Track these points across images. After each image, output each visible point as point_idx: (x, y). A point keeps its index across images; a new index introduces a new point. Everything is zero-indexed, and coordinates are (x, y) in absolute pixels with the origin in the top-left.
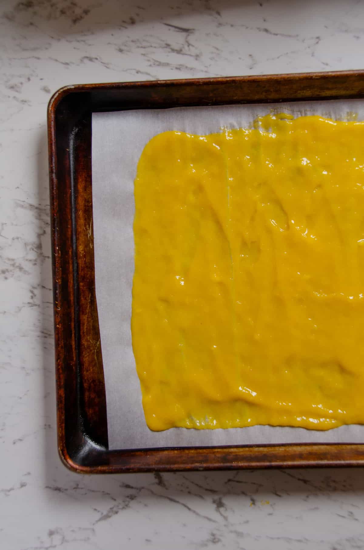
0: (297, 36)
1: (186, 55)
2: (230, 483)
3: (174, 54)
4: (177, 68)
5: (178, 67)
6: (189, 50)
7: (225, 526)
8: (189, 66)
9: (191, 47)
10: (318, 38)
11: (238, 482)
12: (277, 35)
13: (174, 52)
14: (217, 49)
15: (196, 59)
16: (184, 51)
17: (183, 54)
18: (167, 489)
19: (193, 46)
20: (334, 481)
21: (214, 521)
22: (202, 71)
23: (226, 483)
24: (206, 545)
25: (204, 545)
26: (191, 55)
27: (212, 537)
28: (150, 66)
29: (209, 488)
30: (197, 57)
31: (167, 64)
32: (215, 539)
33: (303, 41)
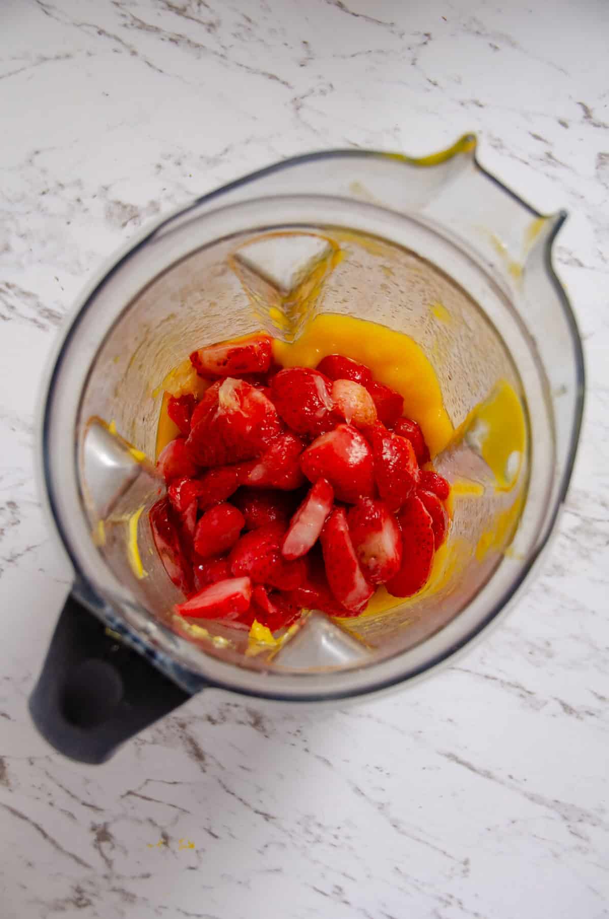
0: (392, 24)
1: (192, 19)
2: (131, 797)
3: (172, 15)
4: (171, 40)
5: (174, 37)
6: (199, 11)
7: (106, 877)
8: (195, 39)
9: (202, 7)
10: (427, 35)
11: (144, 798)
12: (357, 16)
13: (171, 10)
14: (249, 20)
15: (209, 31)
16: (189, 12)
17: (188, 17)
18: (10, 790)
19: (206, 6)
20: (320, 825)
21: (86, 866)
22: (216, 53)
23: (122, 797)
24: (63, 909)
25: (58, 907)
26: (198, 21)
27: (77, 895)
28: (125, 25)
29: (89, 801)
30: (211, 27)
31: (157, 30)
32: (80, 899)
33: (402, 35)
